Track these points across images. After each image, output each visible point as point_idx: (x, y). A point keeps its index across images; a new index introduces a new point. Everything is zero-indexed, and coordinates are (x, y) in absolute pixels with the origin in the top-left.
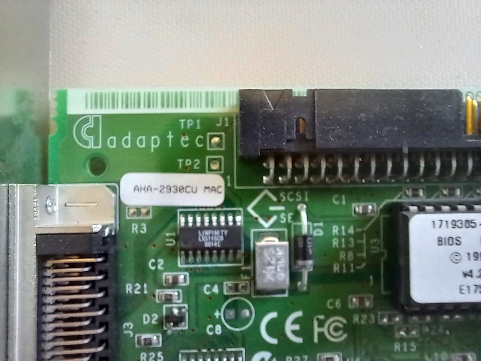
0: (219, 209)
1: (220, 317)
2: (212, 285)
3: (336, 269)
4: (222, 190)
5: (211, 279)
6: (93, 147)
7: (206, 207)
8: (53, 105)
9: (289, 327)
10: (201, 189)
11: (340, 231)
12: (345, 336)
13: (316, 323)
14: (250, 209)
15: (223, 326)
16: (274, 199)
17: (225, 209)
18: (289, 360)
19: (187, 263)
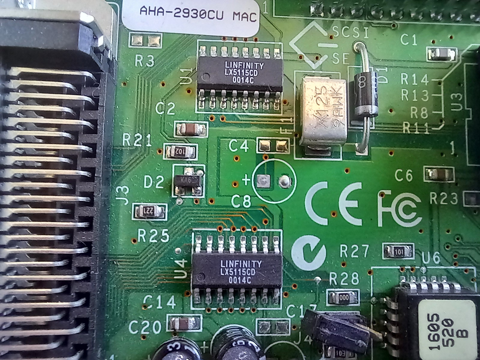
0: (252, 42)
1: (249, 183)
3: (406, 128)
4: (257, 17)
7: (235, 38)
9: (344, 204)
10: (228, 15)
11: (410, 80)
12: (419, 219)
13: (380, 199)
14: (292, 44)
15: (253, 196)
16: (325, 33)
17: (259, 42)
18: (343, 250)
19: (207, 108)
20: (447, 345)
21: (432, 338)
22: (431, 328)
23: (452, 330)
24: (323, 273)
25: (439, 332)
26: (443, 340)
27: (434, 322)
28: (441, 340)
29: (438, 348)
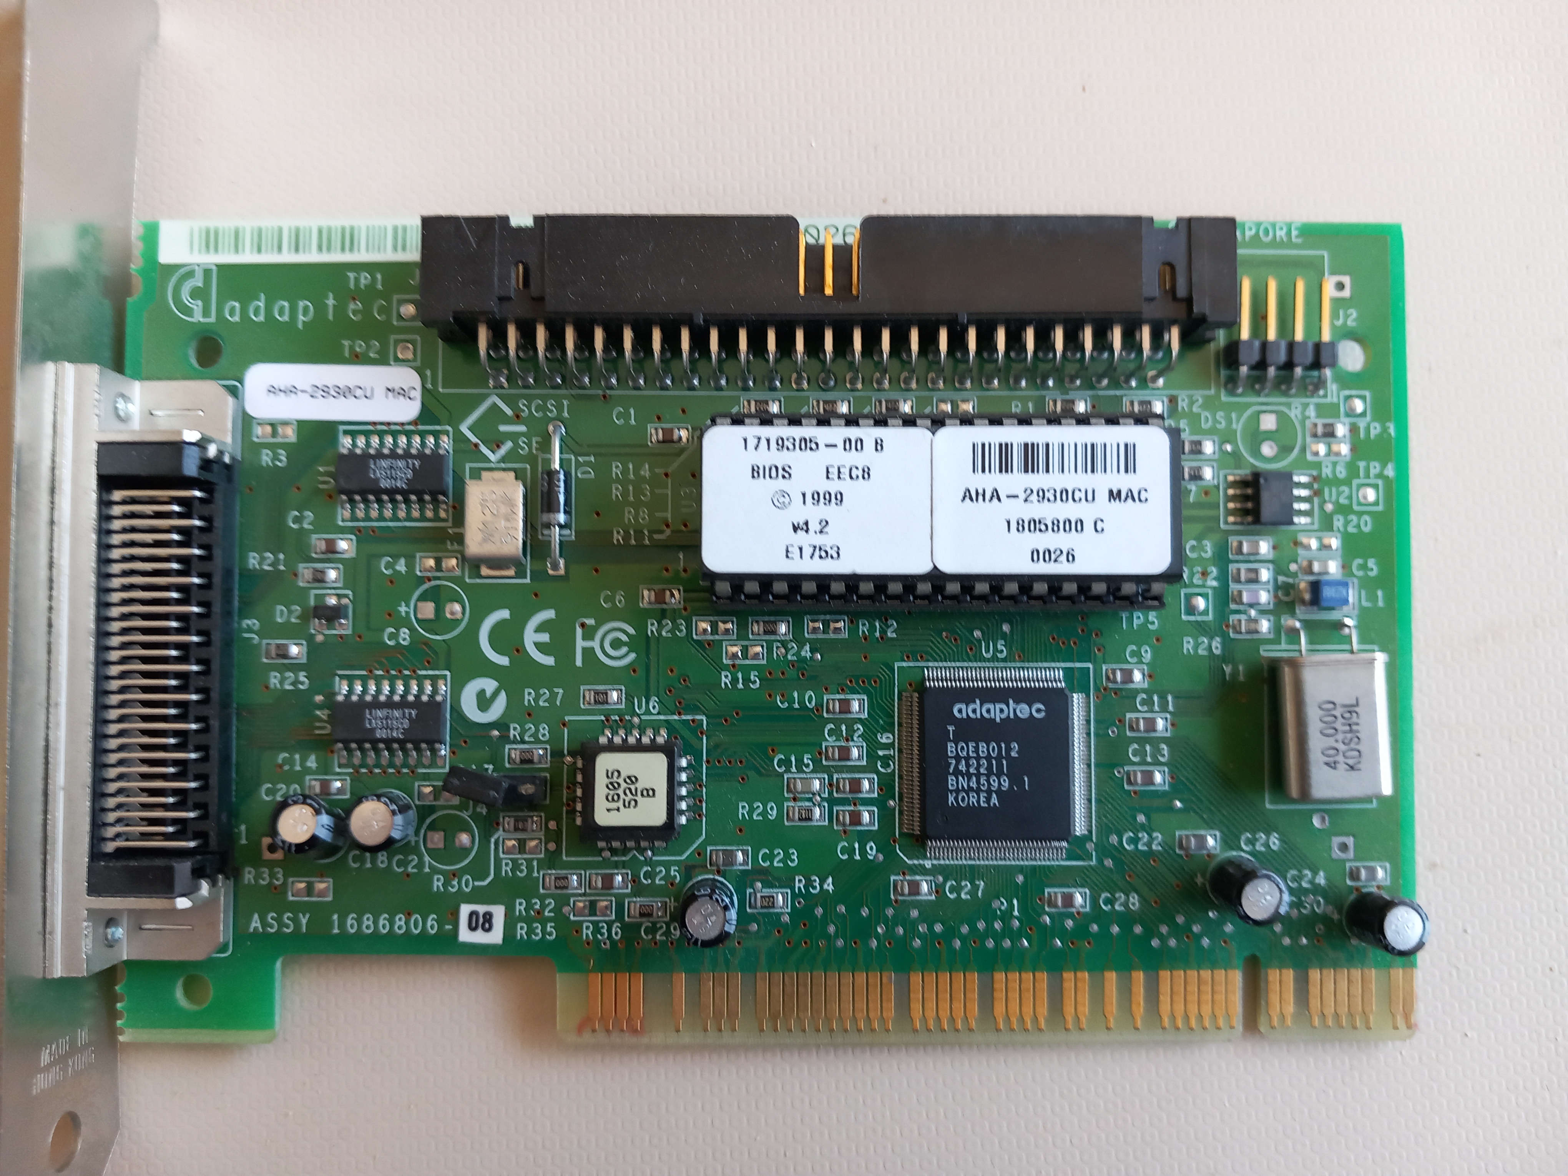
0: (412, 428)
1: (407, 613)
2: (396, 557)
3: (617, 537)
4: (418, 394)
5: (393, 548)
6: (201, 320)
7: (390, 424)
8: (138, 249)
9: (531, 637)
10: (380, 392)
11: (625, 471)
12: (633, 656)
13: (579, 631)
14: (464, 428)
15: (412, 629)
16: (509, 412)
17: (421, 427)
18: (529, 695)
19: (354, 518)
20: (629, 807)
21: (610, 798)
22: (610, 786)
23: (636, 789)
24: (501, 725)
25: (620, 792)
26: (624, 801)
27: (615, 779)
28: (621, 801)
29: (618, 810)
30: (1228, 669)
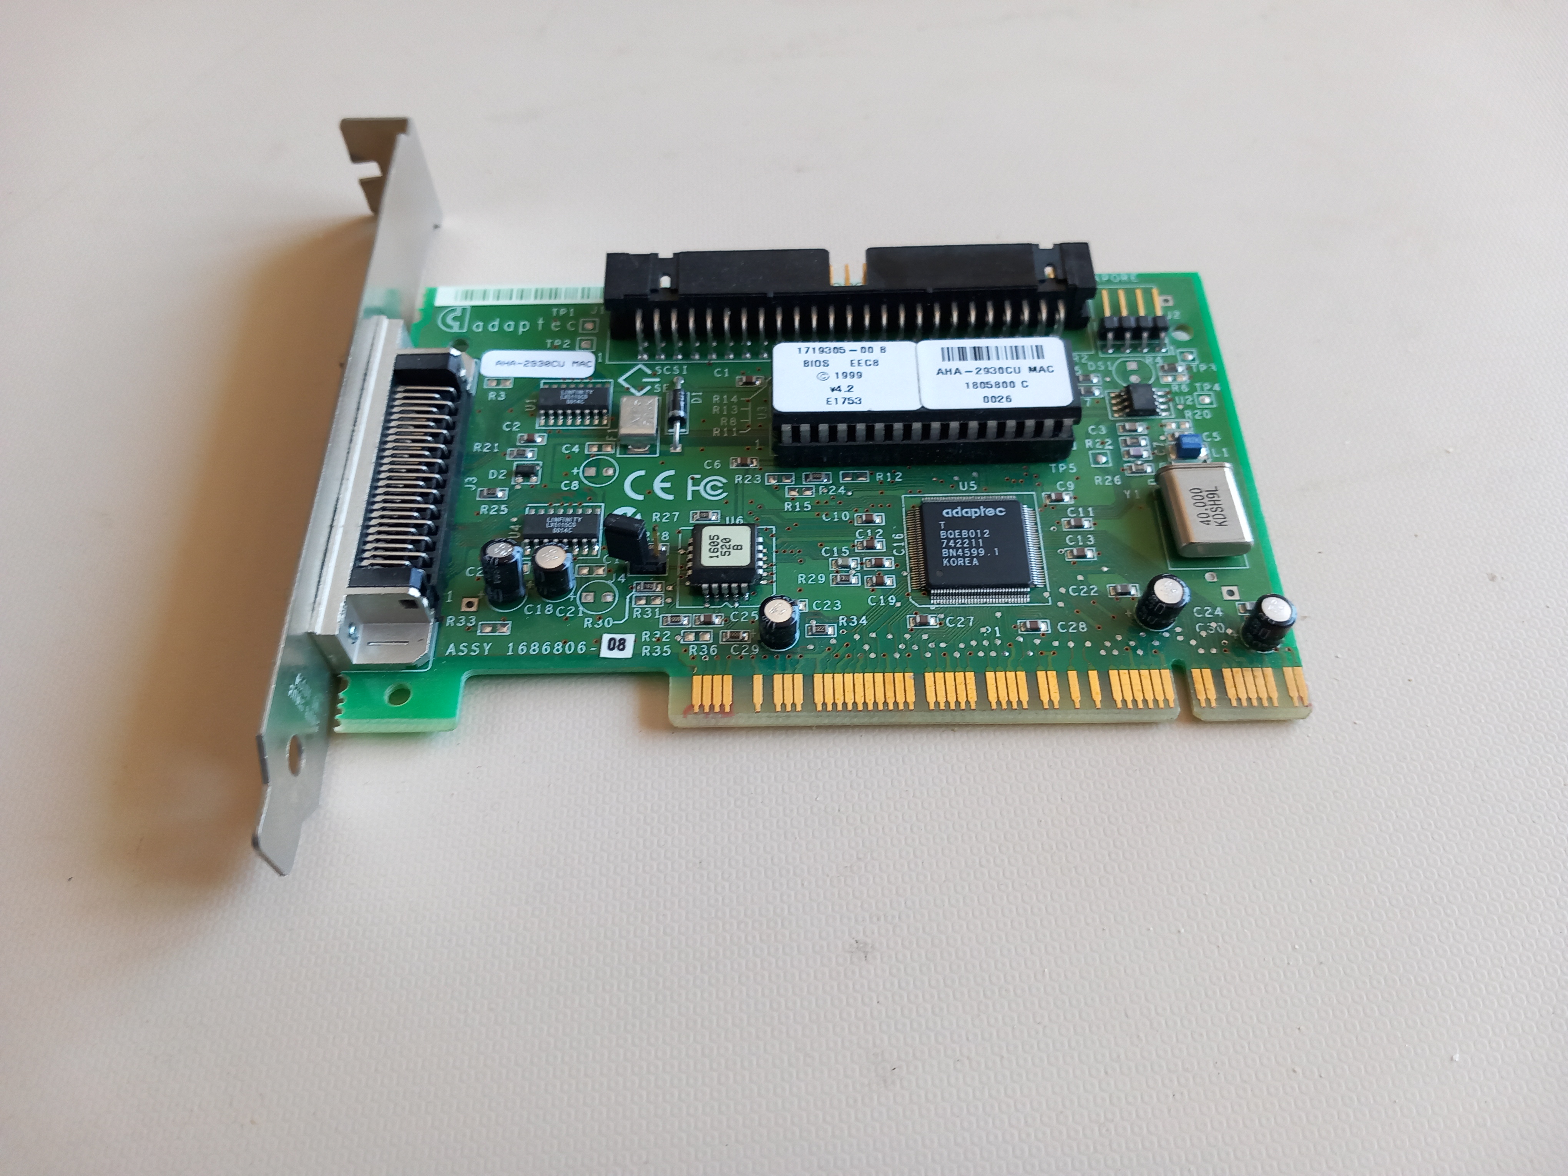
2: (573, 445)
3: (716, 432)
4: (593, 364)
5: (571, 440)
6: (458, 331)
7: (573, 379)
8: (423, 298)
9: (657, 485)
10: (568, 364)
11: (722, 399)
12: (725, 494)
13: (690, 482)
14: (621, 380)
15: (581, 482)
16: (649, 372)
18: (656, 516)
19: (546, 424)
20: (725, 555)
21: (712, 551)
22: (712, 545)
23: (729, 545)
25: (719, 547)
27: (715, 540)
28: (719, 552)
29: (717, 557)
30: (1128, 493)
